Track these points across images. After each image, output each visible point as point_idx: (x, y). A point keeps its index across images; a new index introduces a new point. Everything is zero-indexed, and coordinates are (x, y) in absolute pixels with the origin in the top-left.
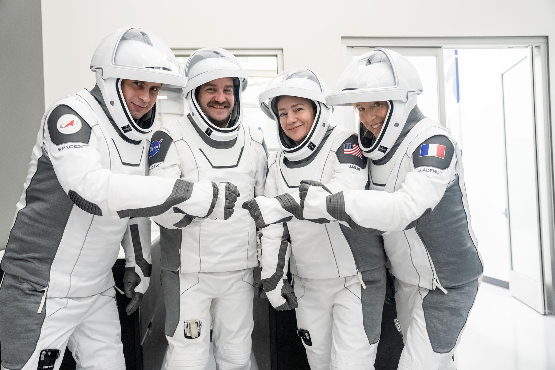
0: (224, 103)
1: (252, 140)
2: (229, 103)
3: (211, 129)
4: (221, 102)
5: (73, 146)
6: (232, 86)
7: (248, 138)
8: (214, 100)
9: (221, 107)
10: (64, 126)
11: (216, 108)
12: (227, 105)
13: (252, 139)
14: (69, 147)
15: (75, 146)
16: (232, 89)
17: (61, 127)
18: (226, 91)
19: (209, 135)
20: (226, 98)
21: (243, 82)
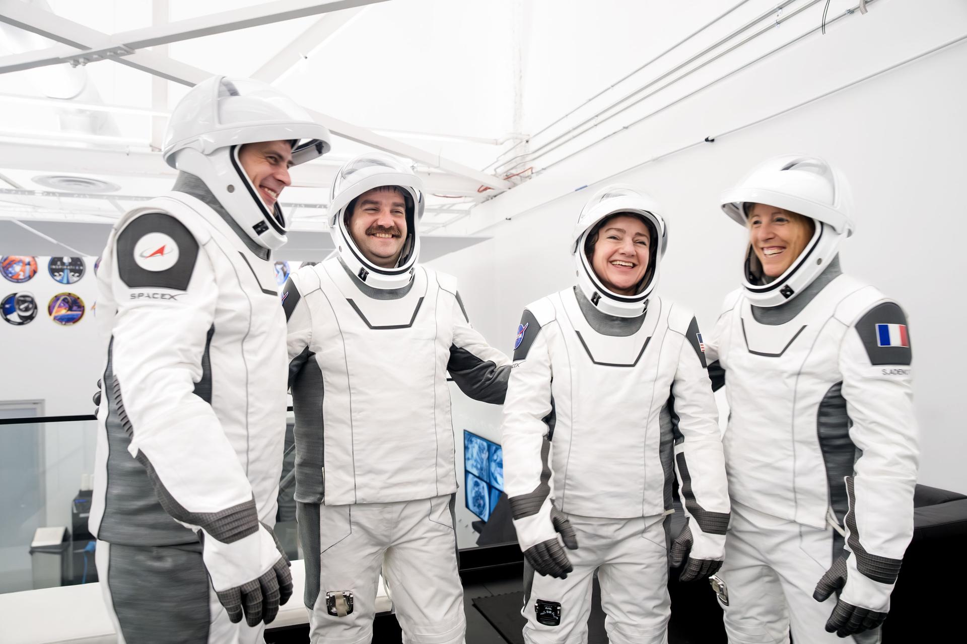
0: (391, 228)
1: (440, 288)
2: (399, 230)
3: (367, 269)
4: (387, 227)
5: (159, 296)
6: (403, 204)
7: (433, 286)
8: (377, 224)
9: (387, 236)
10: (147, 254)
11: (379, 237)
12: (397, 233)
13: (440, 286)
14: (151, 295)
15: (163, 295)
16: (402, 210)
17: (142, 256)
18: (394, 212)
19: (364, 279)
20: (395, 223)
21: (420, 202)
